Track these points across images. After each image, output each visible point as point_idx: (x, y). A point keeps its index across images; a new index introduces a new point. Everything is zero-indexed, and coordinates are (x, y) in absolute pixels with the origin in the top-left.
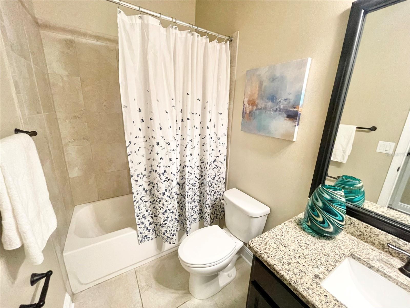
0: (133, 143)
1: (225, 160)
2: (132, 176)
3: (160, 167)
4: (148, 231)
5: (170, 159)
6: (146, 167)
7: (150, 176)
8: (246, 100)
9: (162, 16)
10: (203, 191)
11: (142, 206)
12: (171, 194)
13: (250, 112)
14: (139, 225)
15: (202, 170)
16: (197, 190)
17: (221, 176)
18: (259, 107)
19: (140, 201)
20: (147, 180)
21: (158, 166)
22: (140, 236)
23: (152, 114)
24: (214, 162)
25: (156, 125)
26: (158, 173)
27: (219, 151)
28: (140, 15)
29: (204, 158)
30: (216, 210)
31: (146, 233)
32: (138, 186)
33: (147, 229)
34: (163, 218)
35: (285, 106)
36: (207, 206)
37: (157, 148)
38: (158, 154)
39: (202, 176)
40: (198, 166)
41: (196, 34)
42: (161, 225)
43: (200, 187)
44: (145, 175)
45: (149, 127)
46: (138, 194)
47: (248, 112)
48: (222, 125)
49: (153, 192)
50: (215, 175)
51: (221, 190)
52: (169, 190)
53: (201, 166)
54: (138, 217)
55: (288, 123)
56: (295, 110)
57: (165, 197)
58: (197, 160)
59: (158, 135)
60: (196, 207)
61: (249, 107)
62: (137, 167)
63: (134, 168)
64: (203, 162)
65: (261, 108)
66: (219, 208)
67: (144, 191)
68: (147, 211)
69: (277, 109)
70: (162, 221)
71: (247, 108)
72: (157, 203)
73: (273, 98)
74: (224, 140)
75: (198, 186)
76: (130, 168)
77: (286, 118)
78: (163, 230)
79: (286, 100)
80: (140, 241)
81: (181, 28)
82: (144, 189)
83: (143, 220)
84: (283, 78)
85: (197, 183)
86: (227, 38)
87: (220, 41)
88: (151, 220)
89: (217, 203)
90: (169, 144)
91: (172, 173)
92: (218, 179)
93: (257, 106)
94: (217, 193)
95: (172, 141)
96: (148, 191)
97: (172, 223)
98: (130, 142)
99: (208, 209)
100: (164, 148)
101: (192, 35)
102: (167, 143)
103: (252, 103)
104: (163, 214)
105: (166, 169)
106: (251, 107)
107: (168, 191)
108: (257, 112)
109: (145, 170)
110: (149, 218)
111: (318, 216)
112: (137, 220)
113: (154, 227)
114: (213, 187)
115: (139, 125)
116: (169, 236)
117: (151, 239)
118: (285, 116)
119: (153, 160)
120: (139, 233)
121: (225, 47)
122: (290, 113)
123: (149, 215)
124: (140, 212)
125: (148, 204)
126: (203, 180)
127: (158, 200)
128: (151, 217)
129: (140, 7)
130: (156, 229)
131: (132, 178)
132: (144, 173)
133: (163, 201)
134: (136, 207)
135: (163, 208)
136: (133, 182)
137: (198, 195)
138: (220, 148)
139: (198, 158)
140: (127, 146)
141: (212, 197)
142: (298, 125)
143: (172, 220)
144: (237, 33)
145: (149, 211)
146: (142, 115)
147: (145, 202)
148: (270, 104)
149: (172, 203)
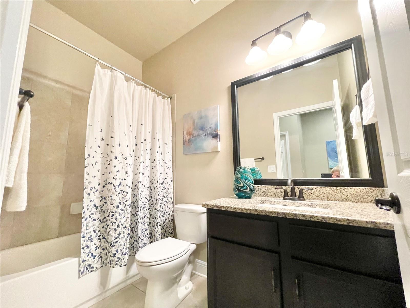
0: (91, 157)
1: (171, 181)
2: (86, 188)
3: (116, 179)
4: (93, 258)
5: (126, 173)
6: (100, 182)
7: (103, 191)
8: (185, 133)
9: (126, 74)
10: (152, 213)
11: (90, 224)
12: (124, 207)
13: (189, 140)
14: (83, 248)
15: (152, 191)
16: (147, 212)
17: (169, 196)
18: (194, 135)
19: (89, 219)
20: (100, 196)
21: (114, 178)
22: (82, 264)
23: (113, 133)
24: (162, 184)
25: (116, 141)
26: (113, 185)
27: (167, 173)
28: (111, 70)
29: (153, 180)
30: (166, 231)
31: (90, 260)
32: (90, 200)
33: (92, 255)
34: (114, 235)
35: (210, 131)
36: (158, 224)
37: (115, 162)
38: (115, 167)
39: (152, 197)
40: (148, 188)
41: (148, 89)
42: (111, 244)
43: (149, 208)
44: (98, 190)
45: (108, 145)
46: (88, 209)
47: (187, 140)
48: (168, 153)
49: (104, 208)
50: (164, 197)
51: (170, 210)
52: (124, 203)
53: (150, 187)
54: (84, 239)
55: (214, 141)
56: (216, 132)
57: (119, 210)
58: (147, 181)
59: (117, 151)
60: (146, 230)
61: (187, 136)
62: (92, 179)
63: (88, 181)
64: (153, 184)
65: (196, 136)
66: (168, 229)
67: (95, 208)
68: (94, 231)
69: (206, 134)
70: (113, 239)
71: (186, 138)
72: (110, 218)
73: (202, 129)
74: (170, 164)
75: (148, 208)
76: (85, 179)
77: (212, 138)
78: (113, 250)
79: (210, 128)
80: (80, 273)
81: (138, 84)
82: (95, 205)
83: (89, 243)
84: (206, 117)
85: (147, 204)
86: (168, 96)
87: (164, 97)
88: (98, 243)
89: (166, 224)
90: (126, 159)
91: (127, 185)
92: (166, 200)
93: (193, 135)
94: (166, 214)
95: (128, 157)
96: (99, 208)
97: (124, 240)
98: (89, 155)
99: (159, 227)
100: (121, 163)
101: (145, 89)
102: (124, 158)
103: (189, 134)
104: (115, 230)
105: (122, 181)
106: (189, 137)
107: (122, 203)
108: (194, 139)
109: (99, 185)
110: (96, 241)
111: (240, 184)
112: (82, 242)
113: (101, 253)
114: (163, 208)
115: (99, 142)
116: (119, 256)
117: (94, 269)
118: (211, 137)
119: (110, 173)
120: (81, 260)
121: (167, 102)
122: (214, 135)
123: (96, 236)
124: (87, 232)
125: (97, 223)
126: (153, 201)
127: (111, 214)
128: (99, 239)
129: (112, 66)
130: (103, 255)
131: (85, 191)
132: (97, 188)
133: (117, 215)
134: (84, 225)
135: (115, 223)
136: (85, 195)
137: (148, 217)
138: (167, 171)
139: (148, 180)
140: (86, 158)
141: (162, 218)
142: (219, 141)
143: (125, 236)
144: (175, 94)
145: (97, 232)
146: (103, 135)
147: (94, 220)
148: (201, 132)
149: (126, 217)
